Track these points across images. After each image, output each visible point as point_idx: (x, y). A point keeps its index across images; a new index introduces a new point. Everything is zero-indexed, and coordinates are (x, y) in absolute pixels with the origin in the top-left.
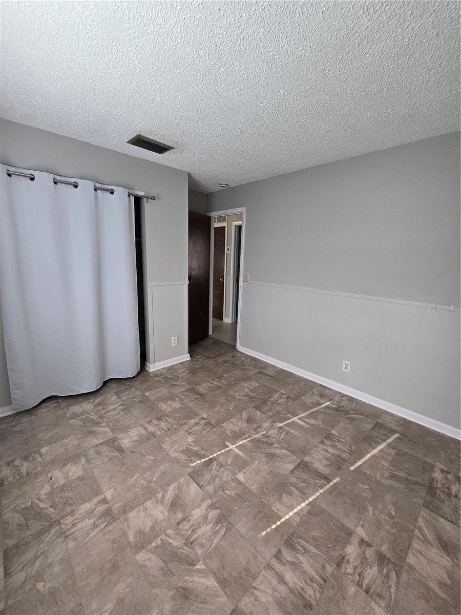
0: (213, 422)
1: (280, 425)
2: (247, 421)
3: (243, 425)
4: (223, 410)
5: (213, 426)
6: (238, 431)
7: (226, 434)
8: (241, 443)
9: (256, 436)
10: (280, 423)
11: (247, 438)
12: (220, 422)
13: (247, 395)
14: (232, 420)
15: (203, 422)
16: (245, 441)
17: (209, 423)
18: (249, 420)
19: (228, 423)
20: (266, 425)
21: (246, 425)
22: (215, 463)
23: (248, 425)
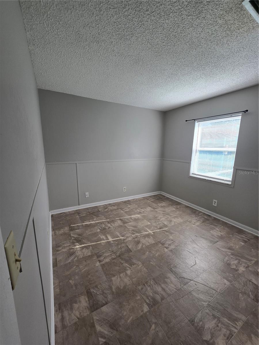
0: (160, 245)
1: (122, 238)
2: (139, 242)
3: (143, 241)
4: (153, 252)
5: (160, 242)
6: (147, 238)
7: (153, 237)
8: (146, 233)
9: (138, 234)
10: (121, 239)
11: (143, 234)
12: (156, 244)
13: (131, 265)
14: (148, 244)
15: (167, 246)
16: (144, 233)
17: (163, 244)
18: (138, 242)
19: (151, 243)
20: (130, 239)
21: (141, 240)
22: (158, 228)
23: (140, 240)
